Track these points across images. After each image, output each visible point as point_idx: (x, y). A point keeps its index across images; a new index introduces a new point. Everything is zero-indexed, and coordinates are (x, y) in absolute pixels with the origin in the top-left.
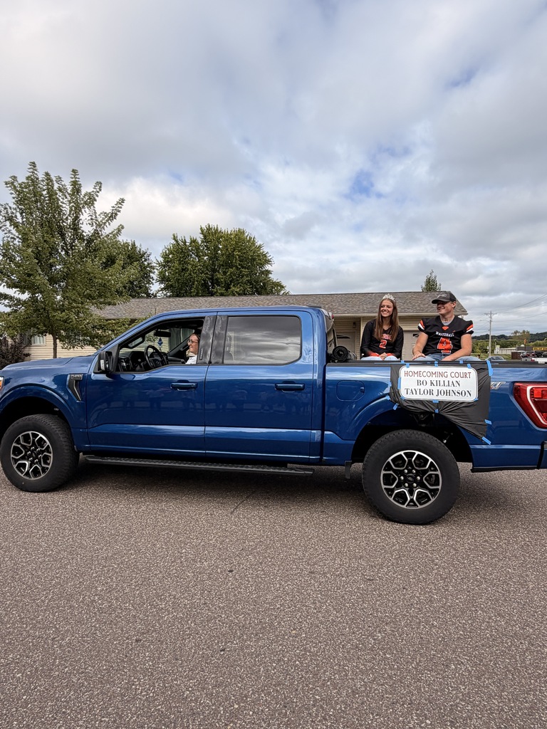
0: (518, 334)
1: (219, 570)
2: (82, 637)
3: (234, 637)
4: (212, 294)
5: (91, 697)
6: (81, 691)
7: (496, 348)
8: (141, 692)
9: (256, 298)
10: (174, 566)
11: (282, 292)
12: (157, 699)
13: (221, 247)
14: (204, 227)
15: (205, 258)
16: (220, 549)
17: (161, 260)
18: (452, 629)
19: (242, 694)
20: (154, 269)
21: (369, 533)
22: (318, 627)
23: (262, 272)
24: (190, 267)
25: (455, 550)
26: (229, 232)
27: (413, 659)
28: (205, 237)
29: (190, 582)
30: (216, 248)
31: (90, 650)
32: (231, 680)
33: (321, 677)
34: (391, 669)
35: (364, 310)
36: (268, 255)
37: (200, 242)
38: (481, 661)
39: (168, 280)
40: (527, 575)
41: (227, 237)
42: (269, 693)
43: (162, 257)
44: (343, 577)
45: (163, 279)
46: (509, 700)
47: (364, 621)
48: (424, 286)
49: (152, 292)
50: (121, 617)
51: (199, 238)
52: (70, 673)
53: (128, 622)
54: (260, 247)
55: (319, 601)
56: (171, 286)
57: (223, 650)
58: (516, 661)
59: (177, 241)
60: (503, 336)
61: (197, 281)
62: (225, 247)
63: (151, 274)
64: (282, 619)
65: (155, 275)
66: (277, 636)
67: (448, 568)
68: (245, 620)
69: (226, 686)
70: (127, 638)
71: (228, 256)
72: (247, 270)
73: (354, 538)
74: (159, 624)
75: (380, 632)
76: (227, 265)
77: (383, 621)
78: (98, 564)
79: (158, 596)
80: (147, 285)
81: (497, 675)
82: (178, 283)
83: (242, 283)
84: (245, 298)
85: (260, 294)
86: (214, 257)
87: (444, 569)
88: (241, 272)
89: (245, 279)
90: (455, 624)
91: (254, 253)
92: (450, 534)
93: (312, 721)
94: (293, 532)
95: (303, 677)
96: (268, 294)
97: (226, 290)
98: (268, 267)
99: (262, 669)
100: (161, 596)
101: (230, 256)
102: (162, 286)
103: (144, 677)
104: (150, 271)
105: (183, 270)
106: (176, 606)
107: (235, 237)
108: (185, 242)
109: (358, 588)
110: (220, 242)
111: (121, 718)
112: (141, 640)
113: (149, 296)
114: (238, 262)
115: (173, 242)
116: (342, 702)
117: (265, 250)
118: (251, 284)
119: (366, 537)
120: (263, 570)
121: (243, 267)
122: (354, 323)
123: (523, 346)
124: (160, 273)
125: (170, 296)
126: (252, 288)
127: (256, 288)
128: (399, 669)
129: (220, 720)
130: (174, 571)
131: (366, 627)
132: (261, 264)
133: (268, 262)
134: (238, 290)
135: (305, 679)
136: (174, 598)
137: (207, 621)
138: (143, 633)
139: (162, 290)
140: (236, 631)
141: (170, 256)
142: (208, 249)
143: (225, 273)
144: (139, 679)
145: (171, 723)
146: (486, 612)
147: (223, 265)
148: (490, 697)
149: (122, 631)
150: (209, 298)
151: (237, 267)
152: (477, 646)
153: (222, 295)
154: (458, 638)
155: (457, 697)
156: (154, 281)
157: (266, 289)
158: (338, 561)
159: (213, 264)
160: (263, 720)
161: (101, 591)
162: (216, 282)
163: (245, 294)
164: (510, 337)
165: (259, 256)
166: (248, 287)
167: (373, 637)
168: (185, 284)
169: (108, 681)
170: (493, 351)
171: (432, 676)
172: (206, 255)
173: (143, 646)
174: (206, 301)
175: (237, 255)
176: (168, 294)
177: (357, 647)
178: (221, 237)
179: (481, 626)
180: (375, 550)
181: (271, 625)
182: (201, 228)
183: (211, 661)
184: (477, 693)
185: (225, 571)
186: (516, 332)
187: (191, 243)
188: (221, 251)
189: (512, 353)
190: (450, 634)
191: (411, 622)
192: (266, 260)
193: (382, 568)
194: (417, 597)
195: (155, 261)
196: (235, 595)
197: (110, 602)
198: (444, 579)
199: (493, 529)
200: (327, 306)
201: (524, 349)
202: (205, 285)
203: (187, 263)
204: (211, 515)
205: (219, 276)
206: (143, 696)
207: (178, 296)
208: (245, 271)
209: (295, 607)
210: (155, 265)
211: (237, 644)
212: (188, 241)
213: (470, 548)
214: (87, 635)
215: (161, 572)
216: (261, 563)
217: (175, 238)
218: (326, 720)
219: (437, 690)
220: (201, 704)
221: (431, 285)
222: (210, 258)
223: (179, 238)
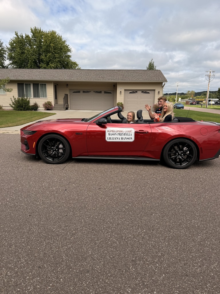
0: (189, 93)
1: (60, 190)
2: (5, 216)
3: (70, 211)
4: (39, 67)
5: (15, 234)
6: (10, 232)
7: (179, 99)
8: (35, 231)
9: (63, 70)
10: (40, 190)
11: (77, 68)
12: (42, 232)
13: (43, 41)
14: (33, 28)
15: (35, 47)
16: (60, 182)
17: (9, 46)
18: (154, 204)
19: (76, 228)
20: (5, 52)
21: (122, 174)
22: (103, 206)
23: (66, 56)
24: (26, 52)
25: (156, 178)
26: (47, 32)
27: (139, 213)
28: (34, 34)
29: (48, 195)
30: (40, 42)
31: (10, 220)
32: (71, 225)
33: (105, 221)
34: (131, 217)
35: (119, 79)
36: (69, 47)
37: (31, 37)
38: (164, 212)
39: (14, 58)
40: (183, 186)
41: (46, 35)
42: (86, 227)
43: (10, 45)
44: (112, 189)
45: (11, 58)
46: (173, 222)
47: (121, 203)
48: (148, 67)
49: (5, 65)
50: (20, 208)
51: (30, 35)
52: (4, 228)
53: (24, 210)
54: (64, 42)
55: (103, 198)
56: (16, 62)
57: (67, 216)
58: (176, 212)
59: (17, 36)
60: (183, 94)
61: (31, 60)
62: (45, 41)
63: (4, 55)
64: (89, 204)
65: (6, 55)
66: (87, 210)
67: (153, 185)
68: (74, 206)
69: (69, 226)
70: (25, 215)
71: (47, 46)
72: (58, 55)
73: (116, 176)
74: (38, 210)
75: (127, 206)
76: (47, 51)
77: (128, 203)
78: (5, 191)
79: (35, 200)
80: (2, 61)
81: (169, 216)
82: (20, 60)
83: (55, 62)
84: (58, 70)
85: (65, 68)
86: (40, 47)
87: (152, 185)
88: (55, 55)
89: (57, 60)
90: (155, 202)
91: (61, 45)
92: (154, 173)
93: (103, 234)
94: (90, 175)
95: (99, 221)
96: (69, 68)
97: (47, 65)
98: (69, 54)
99: (83, 220)
100: (37, 200)
101: (49, 46)
102: (11, 62)
103: (35, 226)
104: (4, 53)
105: (22, 53)
106: (44, 203)
107: (51, 35)
108: (22, 37)
109: (118, 193)
110: (42, 38)
111: (29, 239)
112: (31, 215)
113: (4, 67)
114: (53, 50)
115: (15, 36)
116: (114, 227)
117: (67, 43)
118: (60, 62)
119: (121, 176)
120: (79, 189)
121: (56, 53)
122: (114, 86)
123: (191, 98)
124: (9, 54)
125: (16, 68)
126: (61, 65)
127: (63, 65)
128: (134, 216)
129: (69, 236)
130: (41, 192)
131: (122, 205)
132: (65, 52)
133: (69, 50)
134: (53, 66)
135: (100, 222)
136: (43, 200)
137: (58, 207)
138: (32, 213)
139: (11, 64)
140: (71, 210)
141: (15, 45)
142: (36, 41)
143: (46, 56)
144: (33, 227)
145: (49, 238)
146: (166, 198)
147: (44, 51)
148: (166, 222)
149: (22, 213)
150: (38, 70)
151: (52, 53)
152: (162, 208)
153: (45, 68)
154: (156, 206)
155: (155, 223)
156: (6, 59)
157: (68, 66)
158: (110, 184)
159: (39, 50)
160: (85, 235)
161: (9, 200)
162: (41, 61)
163: (57, 68)
164: (186, 94)
165: (64, 47)
166: (59, 65)
167: (124, 208)
168: (23, 61)
169: (21, 229)
170: (178, 101)
171: (146, 218)
172: (35, 45)
173: (33, 217)
174: (37, 71)
175: (52, 46)
176: (15, 67)
177: (119, 211)
178: (43, 35)
179: (164, 202)
180: (125, 180)
181: (85, 207)
182: (31, 29)
183: (62, 219)
184: (162, 221)
185: (63, 190)
186: (189, 92)
187: (26, 38)
188: (43, 43)
189: (186, 102)
190: (153, 205)
191: (139, 202)
192: (68, 50)
193: (128, 186)
194: (141, 195)
195: (6, 47)
196: (69, 198)
197: (14, 204)
198: (152, 189)
199: (171, 171)
200: (101, 76)
201: (192, 100)
202: (35, 62)
203: (24, 49)
204: (53, 170)
205: (43, 57)
206: (37, 232)
207: (20, 68)
208: (57, 55)
209: (94, 200)
210: (6, 49)
211: (72, 213)
212: (24, 36)
213: (162, 178)
214: (7, 215)
215: (34, 192)
216: (78, 187)
217: (16, 34)
218: (108, 233)
219: (148, 222)
220: (60, 232)
221: (151, 67)
222: (37, 47)
223: (19, 34)
